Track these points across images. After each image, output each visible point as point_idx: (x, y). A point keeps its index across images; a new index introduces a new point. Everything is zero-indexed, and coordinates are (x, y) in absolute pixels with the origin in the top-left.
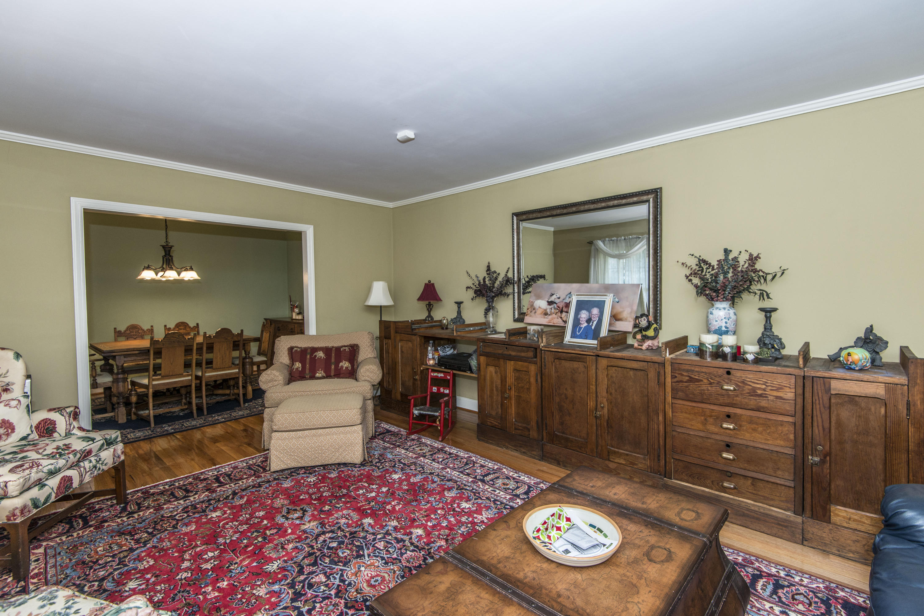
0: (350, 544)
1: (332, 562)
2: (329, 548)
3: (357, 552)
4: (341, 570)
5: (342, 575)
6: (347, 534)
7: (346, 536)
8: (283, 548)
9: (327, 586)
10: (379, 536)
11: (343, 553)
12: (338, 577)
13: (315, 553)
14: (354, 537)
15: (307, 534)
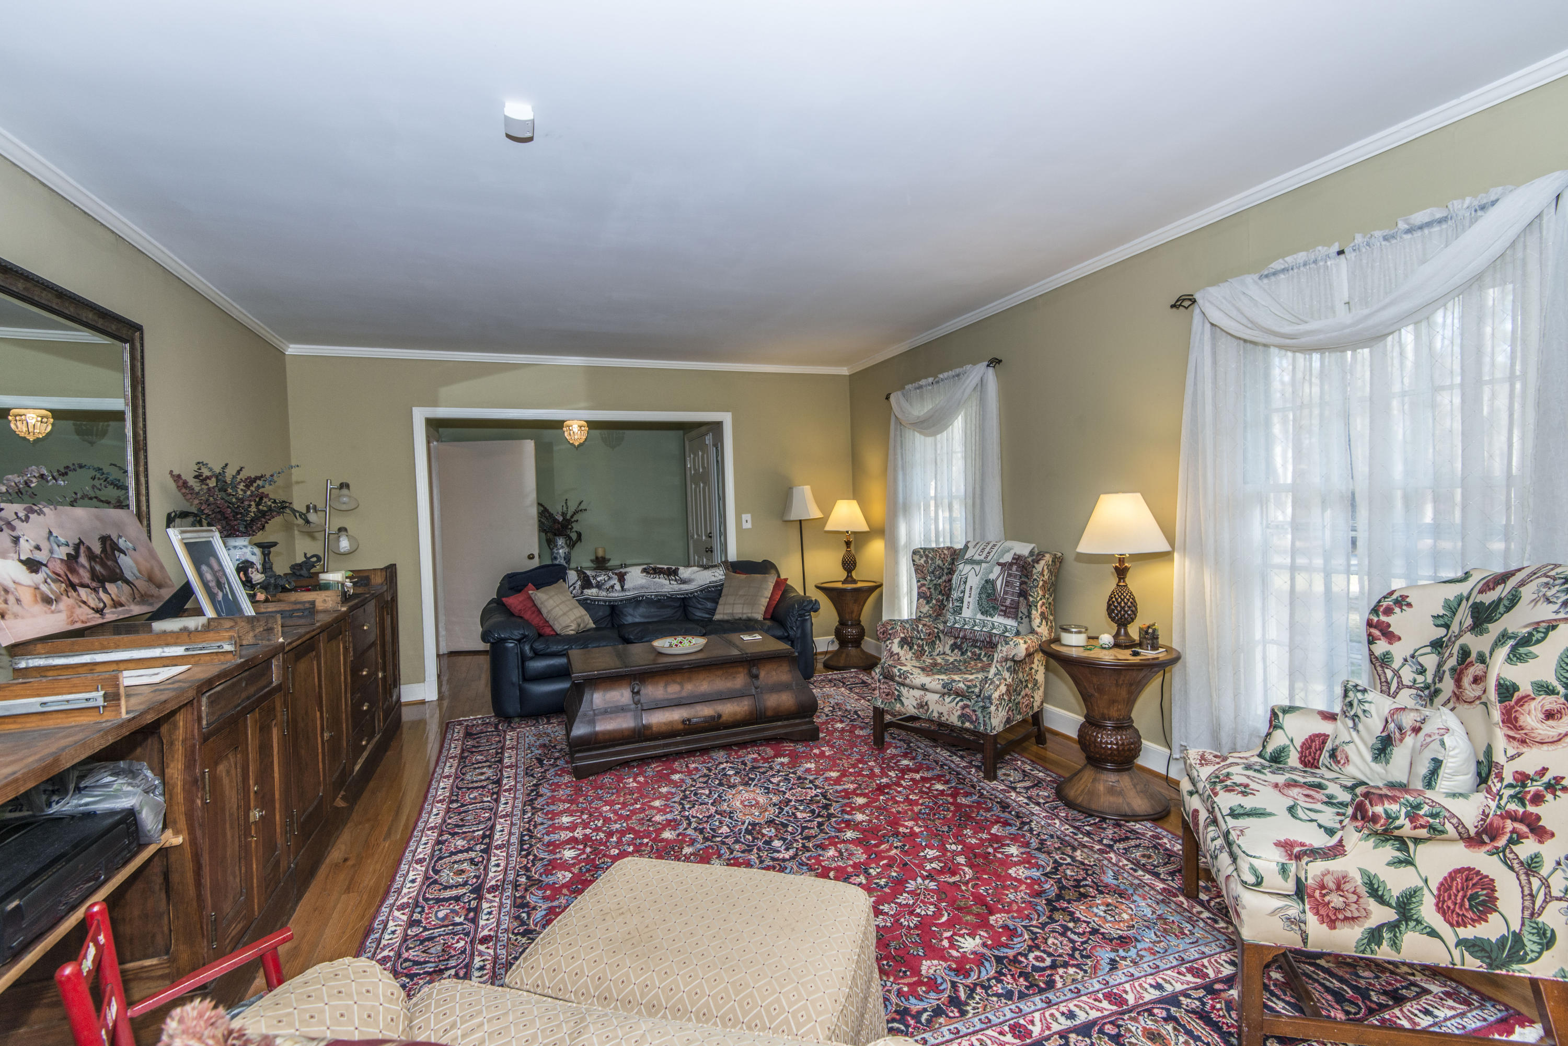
0: (758, 838)
1: (785, 826)
2: (784, 840)
3: (754, 829)
4: (778, 817)
5: (779, 813)
6: (755, 850)
7: (759, 849)
8: (841, 853)
9: (796, 809)
10: (719, 839)
11: (769, 832)
12: (784, 812)
13: (802, 839)
14: (748, 846)
15: (807, 864)
